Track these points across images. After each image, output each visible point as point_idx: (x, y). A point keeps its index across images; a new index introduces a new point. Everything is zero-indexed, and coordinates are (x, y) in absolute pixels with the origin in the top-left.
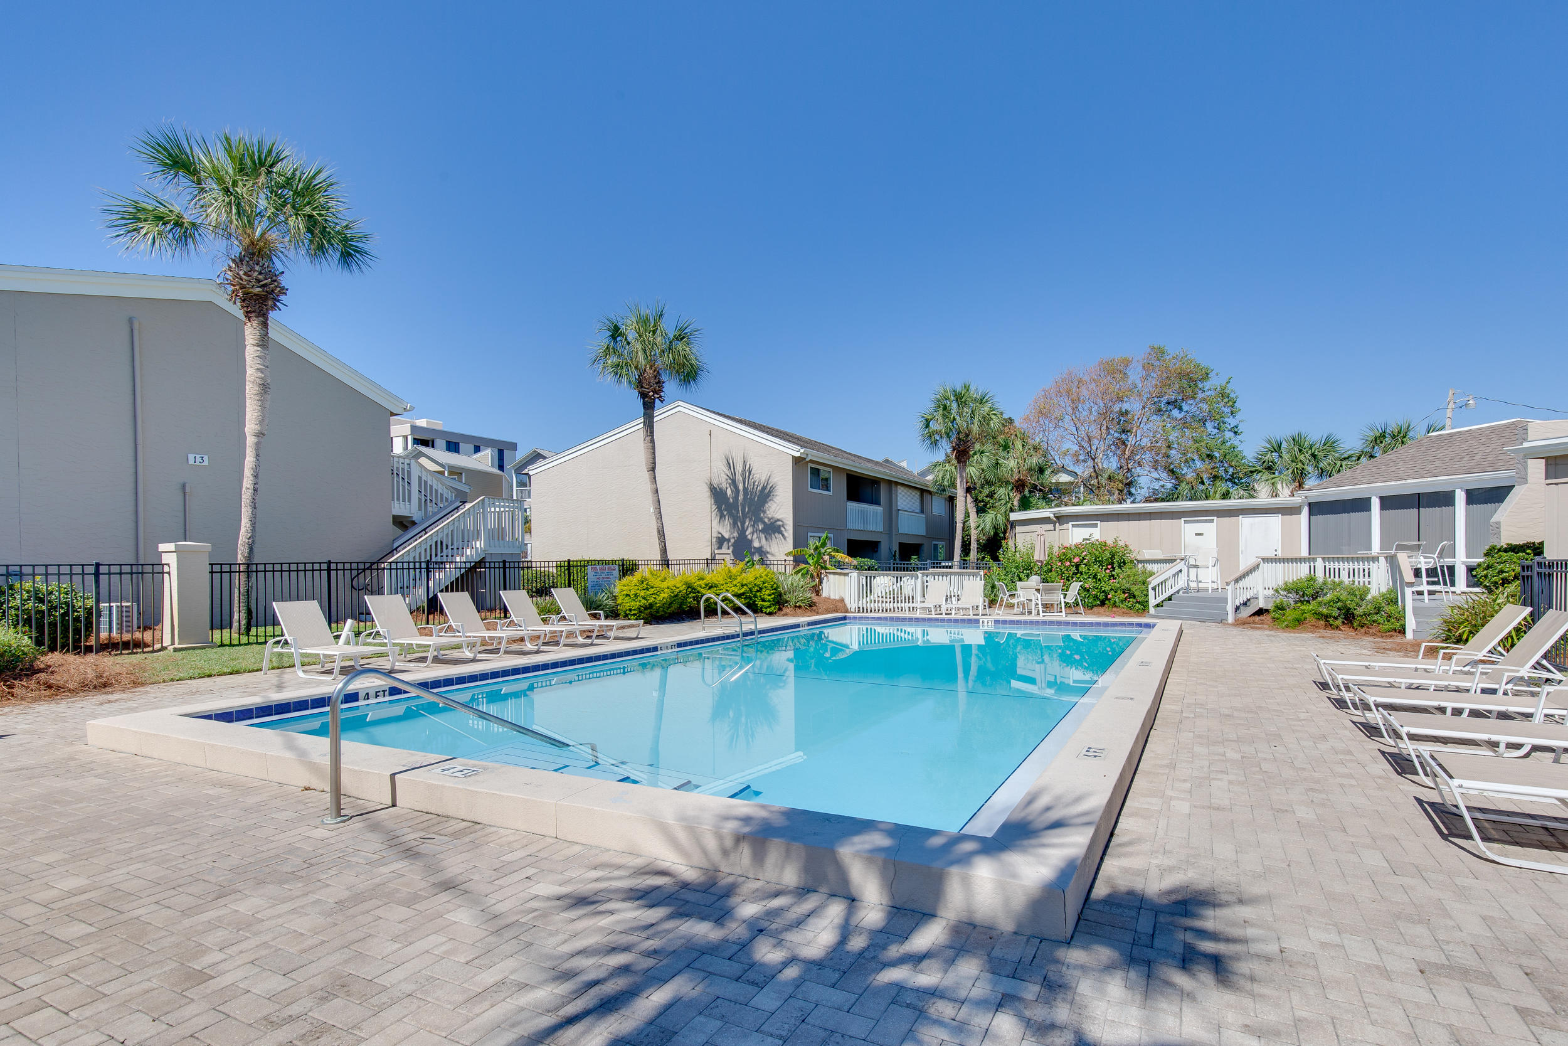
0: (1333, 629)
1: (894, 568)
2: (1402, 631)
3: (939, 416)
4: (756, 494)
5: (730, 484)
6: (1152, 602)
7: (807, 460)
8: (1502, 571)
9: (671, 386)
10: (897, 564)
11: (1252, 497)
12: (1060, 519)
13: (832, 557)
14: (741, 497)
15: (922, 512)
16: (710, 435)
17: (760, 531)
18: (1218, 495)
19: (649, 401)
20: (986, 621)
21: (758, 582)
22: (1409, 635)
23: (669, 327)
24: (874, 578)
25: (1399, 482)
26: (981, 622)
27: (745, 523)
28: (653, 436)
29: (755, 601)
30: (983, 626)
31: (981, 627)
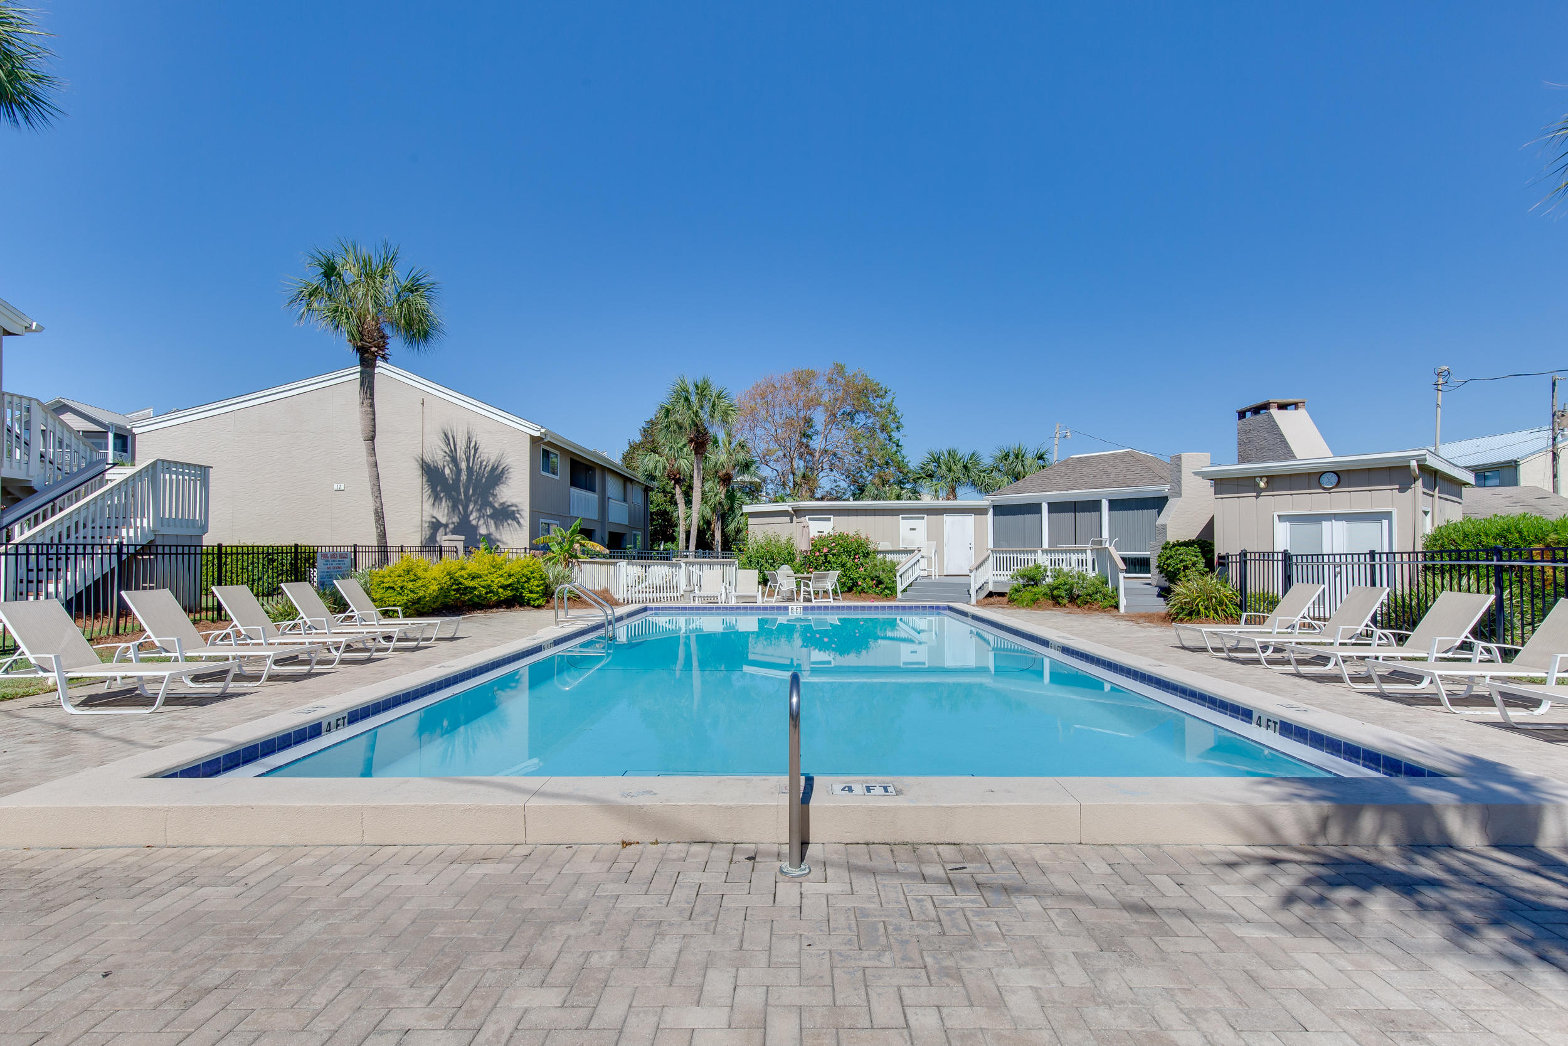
0: (1061, 607)
1: (638, 557)
2: (1117, 607)
3: (681, 406)
4: (483, 474)
5: (448, 462)
6: (900, 587)
7: (546, 440)
8: (1182, 561)
9: (396, 344)
10: (642, 553)
11: (918, 499)
12: (798, 512)
13: (581, 545)
14: (464, 477)
15: (625, 500)
16: (423, 404)
17: (488, 516)
18: (894, 496)
19: (371, 357)
20: (795, 608)
21: (525, 572)
22: (1122, 610)
23: (400, 275)
24: (649, 567)
25: (1062, 492)
26: (790, 608)
27: (468, 506)
28: (373, 399)
29: (522, 593)
30: (792, 613)
31: (790, 614)
